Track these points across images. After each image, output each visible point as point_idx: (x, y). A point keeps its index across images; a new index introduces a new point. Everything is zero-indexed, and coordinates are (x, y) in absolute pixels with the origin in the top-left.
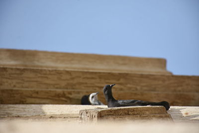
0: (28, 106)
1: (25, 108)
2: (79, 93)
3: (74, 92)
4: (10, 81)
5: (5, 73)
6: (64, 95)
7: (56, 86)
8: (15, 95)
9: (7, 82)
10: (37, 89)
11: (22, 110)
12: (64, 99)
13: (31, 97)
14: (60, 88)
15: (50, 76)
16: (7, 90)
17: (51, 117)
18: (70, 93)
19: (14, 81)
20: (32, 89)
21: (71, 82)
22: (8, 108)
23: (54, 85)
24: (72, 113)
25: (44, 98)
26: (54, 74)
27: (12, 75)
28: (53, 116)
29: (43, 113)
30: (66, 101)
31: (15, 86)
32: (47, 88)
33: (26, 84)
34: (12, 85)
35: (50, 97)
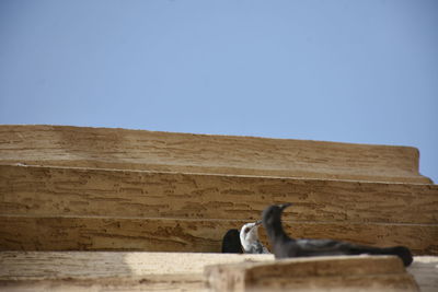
0: (94, 255)
1: (88, 260)
2: (212, 225)
3: (202, 222)
4: (56, 199)
5: (44, 180)
6: (178, 231)
7: (161, 210)
8: (68, 231)
9: (51, 201)
10: (117, 218)
11: (80, 263)
12: (179, 239)
13: (104, 234)
14: (171, 215)
15: (146, 188)
16: (50, 219)
17: (143, 281)
18: (193, 226)
19: (67, 199)
20: (107, 218)
21: (197, 200)
22: (51, 259)
23: (156, 208)
24: (192, 271)
25: (134, 238)
26: (157, 184)
27: (61, 186)
28: (148, 278)
29: (128, 270)
30: (184, 244)
31: (67, 210)
32: (142, 215)
33: (94, 206)
34: (62, 208)
35: (146, 236)
